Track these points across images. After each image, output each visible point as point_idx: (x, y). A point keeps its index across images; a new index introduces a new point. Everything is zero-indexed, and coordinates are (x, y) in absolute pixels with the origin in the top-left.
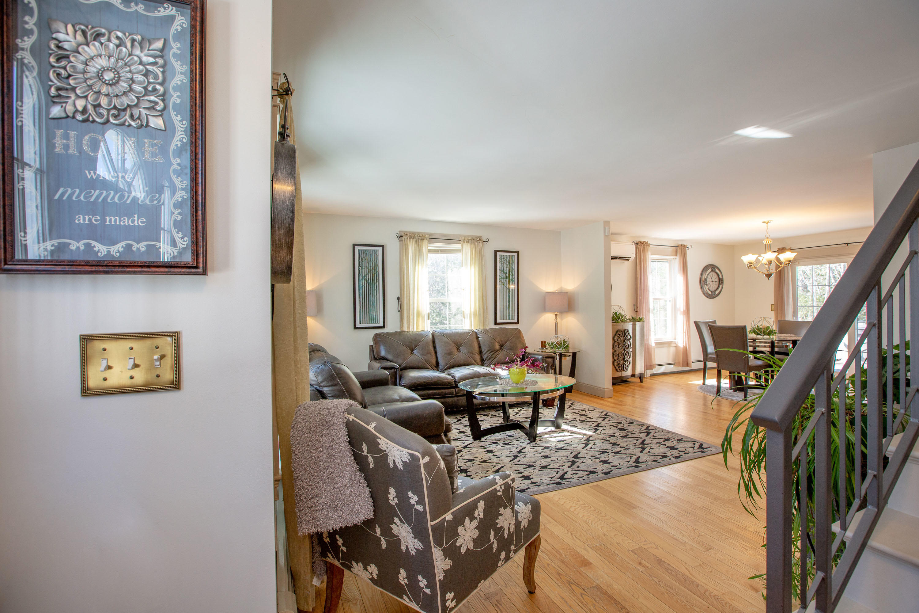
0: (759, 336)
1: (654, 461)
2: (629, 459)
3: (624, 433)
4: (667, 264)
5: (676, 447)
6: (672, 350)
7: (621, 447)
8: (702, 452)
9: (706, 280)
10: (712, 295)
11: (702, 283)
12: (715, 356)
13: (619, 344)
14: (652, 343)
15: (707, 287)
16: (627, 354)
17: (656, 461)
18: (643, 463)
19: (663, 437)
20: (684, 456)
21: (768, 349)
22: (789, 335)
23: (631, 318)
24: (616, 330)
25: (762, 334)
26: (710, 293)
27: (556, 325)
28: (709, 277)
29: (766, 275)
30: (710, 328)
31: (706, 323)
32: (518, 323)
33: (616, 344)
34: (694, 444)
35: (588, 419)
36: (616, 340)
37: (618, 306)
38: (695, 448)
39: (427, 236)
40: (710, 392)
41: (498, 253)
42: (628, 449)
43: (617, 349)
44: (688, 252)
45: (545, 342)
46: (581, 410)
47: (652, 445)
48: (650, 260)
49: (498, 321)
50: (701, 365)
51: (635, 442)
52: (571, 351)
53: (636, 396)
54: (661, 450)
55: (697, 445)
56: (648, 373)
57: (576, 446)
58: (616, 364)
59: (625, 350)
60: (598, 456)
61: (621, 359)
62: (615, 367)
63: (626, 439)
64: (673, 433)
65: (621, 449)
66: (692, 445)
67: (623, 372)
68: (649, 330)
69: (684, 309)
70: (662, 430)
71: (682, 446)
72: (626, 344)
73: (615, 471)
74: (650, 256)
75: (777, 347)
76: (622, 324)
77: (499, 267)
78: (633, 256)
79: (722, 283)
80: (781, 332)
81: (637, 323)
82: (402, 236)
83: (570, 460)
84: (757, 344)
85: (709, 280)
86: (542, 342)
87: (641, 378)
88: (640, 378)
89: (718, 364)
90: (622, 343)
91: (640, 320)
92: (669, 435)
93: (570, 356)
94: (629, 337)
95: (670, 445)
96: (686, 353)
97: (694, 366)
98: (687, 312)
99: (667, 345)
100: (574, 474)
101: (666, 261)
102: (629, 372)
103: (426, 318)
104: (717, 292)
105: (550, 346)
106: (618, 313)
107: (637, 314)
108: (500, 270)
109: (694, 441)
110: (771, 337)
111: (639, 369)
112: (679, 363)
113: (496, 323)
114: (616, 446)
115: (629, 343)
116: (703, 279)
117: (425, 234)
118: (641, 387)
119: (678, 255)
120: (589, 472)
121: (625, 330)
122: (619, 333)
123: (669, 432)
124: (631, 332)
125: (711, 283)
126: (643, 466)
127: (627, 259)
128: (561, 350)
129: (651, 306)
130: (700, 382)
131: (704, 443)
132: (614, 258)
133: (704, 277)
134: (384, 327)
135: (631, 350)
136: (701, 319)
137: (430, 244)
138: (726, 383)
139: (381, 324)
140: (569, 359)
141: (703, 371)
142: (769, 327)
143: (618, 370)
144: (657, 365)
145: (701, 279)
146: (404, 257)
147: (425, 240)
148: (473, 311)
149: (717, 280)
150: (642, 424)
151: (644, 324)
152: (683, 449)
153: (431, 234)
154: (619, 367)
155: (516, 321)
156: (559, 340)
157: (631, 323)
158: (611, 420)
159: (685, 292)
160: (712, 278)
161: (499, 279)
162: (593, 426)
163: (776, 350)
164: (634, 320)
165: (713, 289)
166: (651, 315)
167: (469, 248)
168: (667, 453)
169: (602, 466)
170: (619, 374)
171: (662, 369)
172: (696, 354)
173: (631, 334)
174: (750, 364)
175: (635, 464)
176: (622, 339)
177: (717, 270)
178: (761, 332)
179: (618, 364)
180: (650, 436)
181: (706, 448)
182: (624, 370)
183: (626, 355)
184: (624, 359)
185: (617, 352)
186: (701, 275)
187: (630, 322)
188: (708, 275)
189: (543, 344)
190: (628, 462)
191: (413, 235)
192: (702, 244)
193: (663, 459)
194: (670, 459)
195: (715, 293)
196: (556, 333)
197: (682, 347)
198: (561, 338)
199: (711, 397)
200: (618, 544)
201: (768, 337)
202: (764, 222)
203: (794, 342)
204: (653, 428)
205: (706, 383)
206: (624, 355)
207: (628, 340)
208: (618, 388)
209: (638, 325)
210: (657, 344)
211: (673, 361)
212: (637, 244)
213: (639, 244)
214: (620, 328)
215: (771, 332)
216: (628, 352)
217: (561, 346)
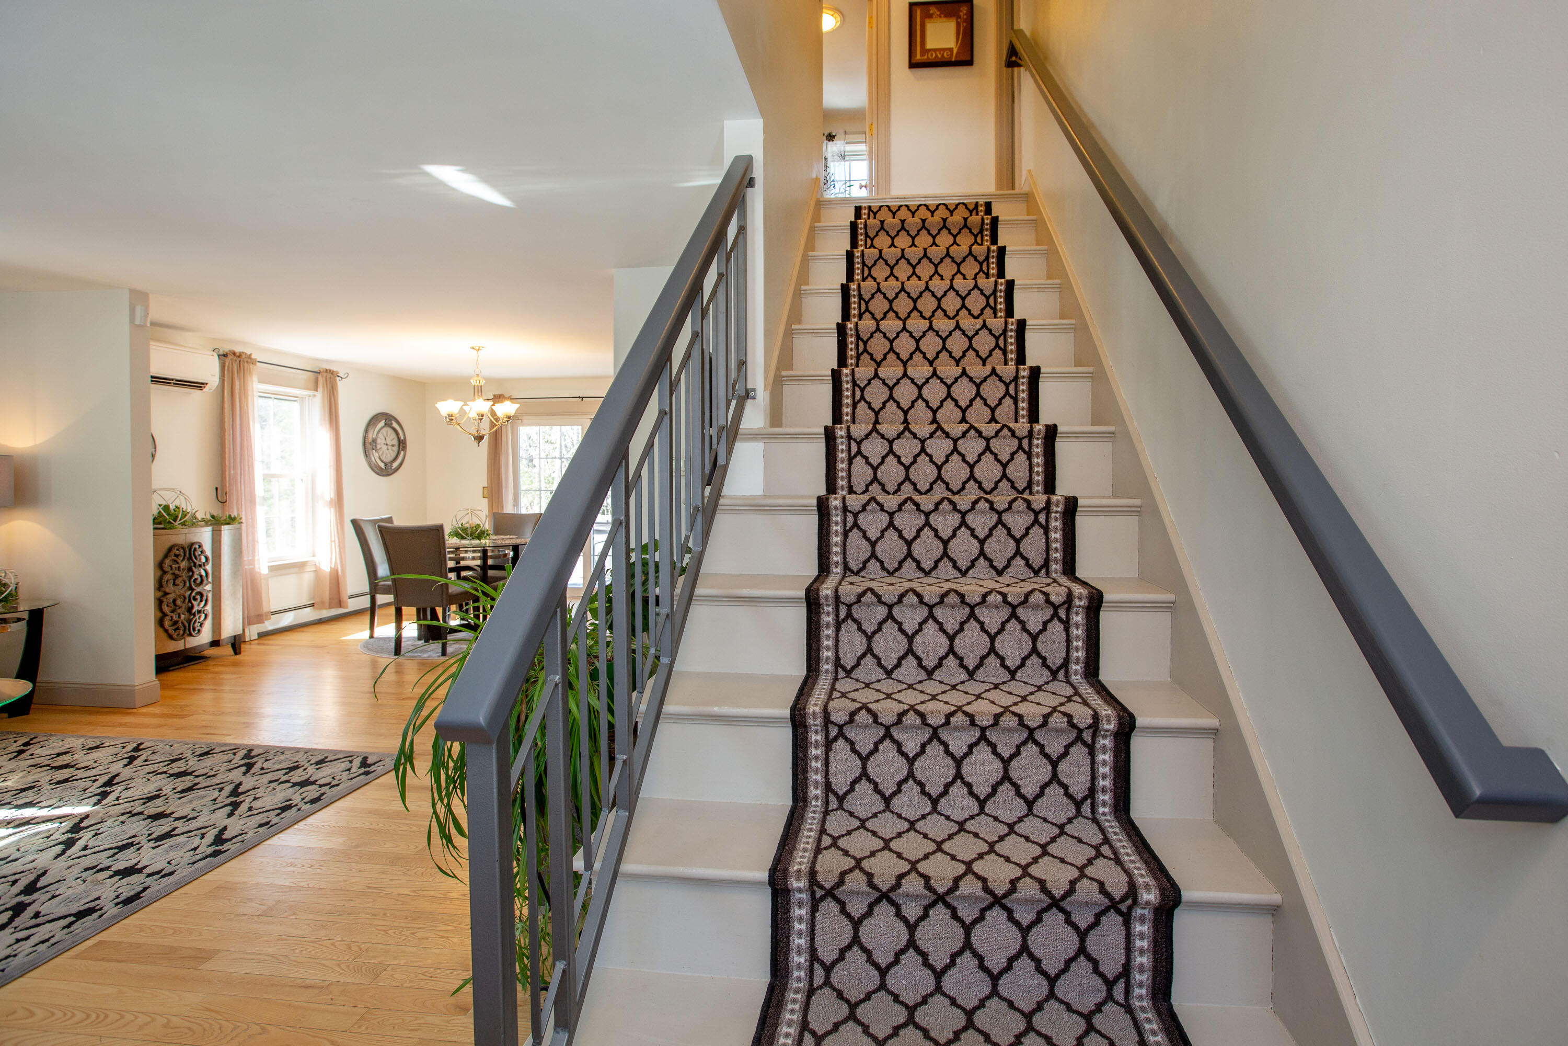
0: (464, 542)
1: (261, 825)
2: (195, 842)
3: (185, 782)
4: (295, 406)
5: (312, 779)
6: (308, 577)
7: (177, 819)
8: (367, 773)
9: (374, 441)
10: (386, 471)
11: (368, 446)
12: (390, 583)
13: (176, 577)
14: (262, 567)
15: (376, 455)
16: (198, 597)
17: (266, 824)
18: (234, 840)
19: (285, 765)
20: (329, 794)
21: (479, 562)
22: (508, 536)
23: (209, 517)
24: (167, 545)
25: (469, 538)
26: (382, 465)
28: (380, 435)
29: (475, 438)
30: (381, 531)
31: (374, 522)
33: (168, 576)
34: (350, 762)
35: (80, 774)
36: (166, 568)
37: (173, 490)
38: (352, 770)
40: (382, 651)
42: (195, 818)
43: (170, 588)
44: (341, 384)
46: (58, 755)
47: (258, 791)
48: (257, 394)
50: (365, 602)
51: (216, 794)
52: (24, 607)
53: (226, 688)
54: (282, 794)
55: (357, 762)
56: (252, 632)
57: (33, 858)
58: (167, 623)
59: (193, 590)
60: (107, 863)
61: (181, 610)
62: (166, 631)
63: (192, 795)
64: (307, 751)
65: (176, 824)
66: (346, 765)
68: (254, 541)
69: (332, 496)
70: (282, 751)
71: (323, 775)
72: (196, 576)
73: (156, 887)
74: (256, 386)
75: (492, 557)
76: (186, 530)
78: (213, 381)
79: (405, 447)
80: (497, 531)
81: (225, 527)
83: (8, 906)
84: (462, 555)
85: (380, 441)
87: (237, 644)
88: (233, 645)
89: (396, 598)
90: (184, 575)
91: (231, 520)
92: (300, 757)
93: (19, 620)
94: (203, 560)
95: (299, 780)
96: (336, 581)
97: (353, 605)
98: (338, 502)
99: (296, 570)
100: (18, 941)
101: (294, 398)
102: (205, 636)
104: (395, 465)
106: (172, 507)
107: (223, 510)
109: (350, 757)
110: (483, 541)
111: (231, 625)
112: (323, 603)
114: (162, 821)
115: (203, 573)
116: (370, 440)
118: (236, 664)
119: (320, 389)
121: (192, 544)
122: (177, 552)
123: (297, 750)
124: (208, 548)
125: (384, 447)
126: (233, 847)
127: (199, 386)
129: (259, 489)
130: (366, 634)
131: (372, 754)
132: (156, 380)
133: (371, 435)
135: (209, 587)
136: (366, 515)
138: (411, 630)
141: (369, 612)
142: (478, 526)
143: (175, 636)
144: (274, 613)
145: (365, 439)
149: (395, 442)
150: (235, 750)
151: (240, 529)
152: (328, 780)
154: (178, 629)
157: (209, 529)
158: (151, 757)
159: (333, 463)
160: (385, 437)
162: (95, 788)
163: (490, 562)
164: (216, 522)
165: (388, 459)
166: (260, 510)
168: (293, 797)
170: (175, 646)
171: (287, 620)
172: (356, 581)
173: (209, 552)
174: (450, 591)
175: (212, 849)
176: (184, 564)
177: (395, 425)
178: (467, 534)
179: (174, 623)
180: (253, 770)
181: (374, 764)
182: (191, 635)
183: (195, 599)
184: (190, 609)
185: (171, 597)
186: (366, 432)
187: (207, 525)
188: (378, 431)
190: (195, 849)
192: (369, 372)
193: (283, 815)
194: (299, 809)
195: (391, 466)
197: (328, 570)
199: (387, 659)
201: (477, 542)
202: (473, 348)
203: (516, 548)
204: (261, 751)
205: (376, 635)
206: (190, 601)
207: (200, 566)
208: (173, 676)
209: (226, 531)
210: (273, 569)
211: (310, 600)
212: (223, 356)
213: (230, 357)
214: (181, 540)
215: (483, 532)
216: (200, 593)
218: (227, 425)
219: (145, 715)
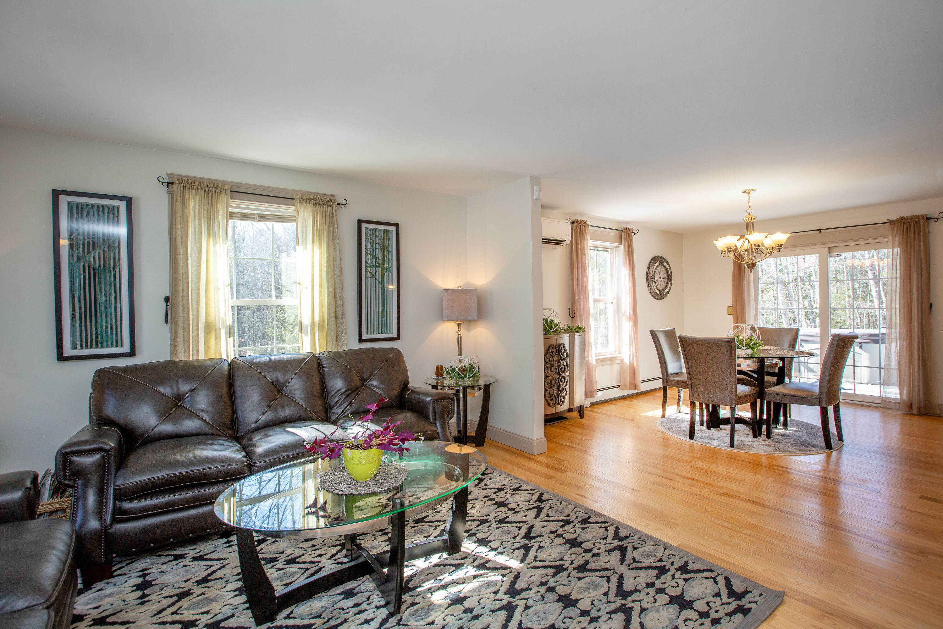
3: (579, 556)
4: (607, 255)
5: (685, 597)
6: (616, 367)
9: (654, 275)
10: (660, 295)
11: (650, 279)
12: (684, 380)
13: (552, 366)
14: (593, 360)
15: (654, 285)
16: (563, 380)
22: (772, 347)
23: (566, 327)
24: (548, 346)
25: (744, 348)
26: (658, 292)
27: (460, 340)
28: (657, 272)
30: (681, 341)
32: (398, 338)
33: (548, 365)
35: (511, 517)
36: (547, 361)
37: (550, 310)
38: (724, 598)
39: (226, 187)
40: (677, 432)
41: (364, 226)
43: (549, 373)
44: (635, 238)
45: (442, 367)
46: (499, 490)
47: (640, 596)
48: (589, 248)
49: (365, 336)
51: (606, 586)
52: (482, 382)
56: (589, 402)
58: (548, 397)
59: (560, 375)
61: (555, 388)
62: (547, 400)
67: (558, 406)
68: (589, 343)
69: (631, 313)
70: (644, 538)
72: (562, 366)
74: (590, 243)
76: (557, 336)
77: (366, 248)
78: (567, 239)
79: (671, 279)
81: (576, 334)
82: (172, 184)
85: (657, 276)
86: (437, 367)
88: (580, 412)
90: (556, 365)
91: (579, 329)
92: (661, 553)
93: (480, 389)
94: (565, 355)
95: (673, 592)
96: (633, 371)
97: (644, 387)
98: (635, 317)
99: (609, 362)
101: (606, 249)
102: (565, 406)
103: (223, 333)
104: (666, 292)
105: (448, 373)
106: (549, 321)
107: (573, 322)
108: (367, 253)
111: (579, 398)
112: (625, 385)
113: (361, 340)
115: (565, 364)
116: (651, 275)
117: (224, 183)
118: (581, 426)
119: (623, 242)
121: (560, 345)
122: (552, 350)
123: (656, 542)
124: (567, 347)
125: (659, 280)
127: (561, 243)
128: (466, 382)
129: (592, 308)
130: (658, 412)
131: (732, 573)
132: (545, 240)
133: (652, 272)
134: (132, 353)
135: (568, 374)
136: (659, 327)
137: (232, 202)
139: (126, 348)
140: (479, 394)
141: (661, 395)
142: (751, 339)
143: (551, 404)
144: (599, 390)
145: (648, 273)
146: (178, 223)
147: (223, 194)
148: (317, 319)
149: (665, 276)
150: (604, 522)
151: (583, 335)
153: (238, 185)
154: (552, 400)
155: (395, 335)
156: (462, 364)
157: (568, 335)
158: (550, 513)
159: (631, 291)
160: (660, 273)
161: (366, 267)
162: (520, 538)
163: (767, 370)
164: (572, 330)
165: (661, 287)
166: (592, 322)
167: (311, 214)
170: (552, 410)
171: (605, 395)
173: (568, 351)
174: (738, 392)
176: (556, 358)
178: (743, 345)
179: (551, 396)
181: (742, 595)
182: (559, 404)
183: (561, 381)
184: (559, 387)
185: (549, 378)
186: (648, 269)
187: (565, 332)
188: (656, 269)
189: (439, 371)
191: (197, 183)
195: (663, 292)
196: (460, 354)
197: (628, 363)
198: (466, 362)
199: (682, 440)
202: (745, 192)
203: (784, 359)
205: (667, 415)
206: (559, 382)
207: (564, 359)
209: (577, 336)
210: (598, 361)
211: (619, 383)
212: (573, 223)
213: (576, 224)
214: (554, 342)
215: (755, 344)
216: (564, 377)
217: (466, 375)
218: (575, 268)
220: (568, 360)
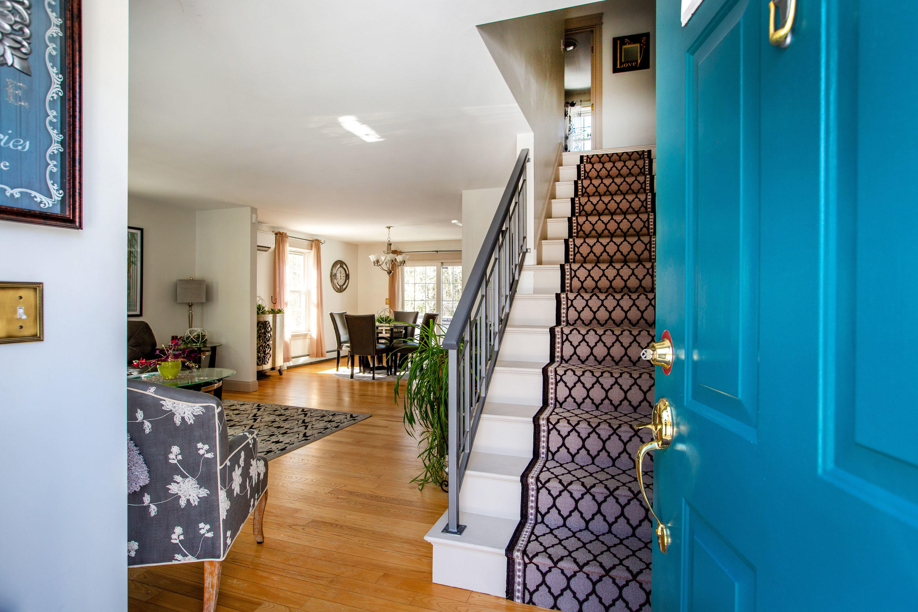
0: (383, 324)
1: (319, 433)
2: (297, 436)
3: (283, 418)
4: (302, 257)
5: (332, 420)
6: (308, 341)
8: (354, 420)
9: (335, 274)
10: (340, 290)
11: (333, 276)
13: (260, 336)
15: (336, 282)
16: (268, 346)
17: (321, 432)
18: (310, 436)
19: (320, 415)
20: (341, 425)
21: (389, 335)
22: (401, 323)
23: (270, 310)
24: (258, 322)
25: (385, 323)
26: (339, 287)
27: (190, 318)
28: (338, 272)
29: (388, 273)
30: (344, 318)
31: (341, 315)
32: (141, 315)
34: (346, 416)
35: (242, 412)
36: (258, 332)
37: (261, 299)
38: (348, 418)
40: (344, 376)
42: (292, 429)
44: (322, 247)
46: (231, 406)
47: (313, 422)
48: (288, 252)
50: (335, 355)
51: (297, 422)
52: (210, 345)
54: (322, 424)
55: (349, 416)
56: (286, 366)
58: (259, 357)
59: (266, 343)
60: (269, 439)
61: (262, 352)
62: (258, 361)
63: (288, 422)
64: (326, 411)
65: (287, 430)
66: (344, 417)
67: (264, 366)
68: (287, 322)
69: (317, 302)
70: (317, 410)
71: (336, 419)
72: (267, 337)
73: (289, 447)
74: (288, 248)
76: (263, 315)
78: (273, 246)
79: (348, 278)
80: (396, 320)
81: (277, 315)
85: (338, 275)
87: (281, 371)
88: (279, 371)
90: (263, 336)
91: (280, 311)
92: (324, 413)
94: (270, 329)
95: (327, 420)
96: (320, 342)
97: (328, 356)
98: (320, 304)
99: (302, 337)
101: (302, 254)
102: (269, 366)
104: (344, 287)
105: (183, 341)
106: (260, 305)
107: (274, 306)
109: (345, 414)
110: (390, 325)
111: (280, 362)
112: (314, 354)
114: (281, 429)
115: (270, 335)
116: (334, 274)
118: (281, 380)
119: (313, 249)
120: (266, 452)
121: (266, 322)
122: (261, 325)
123: (323, 410)
124: (271, 324)
125: (340, 278)
126: (312, 438)
127: (267, 249)
128: (198, 345)
130: (335, 371)
131: (354, 413)
132: (258, 248)
133: (334, 271)
135: (271, 342)
136: (337, 311)
141: (336, 360)
142: (388, 317)
143: (259, 364)
144: (293, 358)
145: (331, 273)
149: (344, 275)
150: (297, 409)
151: (283, 316)
152: (339, 421)
156: (195, 333)
157: (272, 315)
158: (266, 409)
159: (318, 285)
160: (340, 273)
162: (251, 417)
164: (274, 312)
165: (341, 284)
166: (289, 307)
168: (327, 425)
169: (276, 445)
170: (261, 368)
171: (302, 361)
172: (330, 343)
173: (271, 326)
175: (304, 438)
176: (263, 331)
177: (344, 267)
178: (383, 321)
179: (261, 357)
180: (307, 416)
181: (356, 417)
182: (265, 364)
183: (267, 348)
184: (264, 352)
185: (258, 345)
186: (332, 270)
187: (269, 314)
188: (337, 270)
189: (175, 339)
190: (298, 438)
192: (333, 240)
193: (326, 430)
194: (331, 429)
195: (343, 287)
196: (191, 327)
197: (316, 338)
198: (197, 332)
200: (315, 492)
201: (388, 325)
203: (406, 328)
204: (308, 410)
205: (339, 370)
206: (265, 348)
207: (269, 332)
208: (262, 382)
209: (278, 315)
210: (291, 337)
211: (308, 353)
212: (276, 234)
213: (279, 235)
214: (262, 320)
215: (390, 320)
216: (268, 345)
217: (198, 341)
219: (254, 395)
220: (271, 333)
